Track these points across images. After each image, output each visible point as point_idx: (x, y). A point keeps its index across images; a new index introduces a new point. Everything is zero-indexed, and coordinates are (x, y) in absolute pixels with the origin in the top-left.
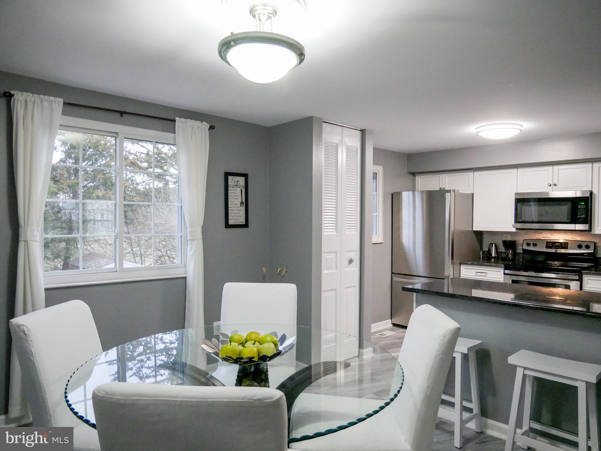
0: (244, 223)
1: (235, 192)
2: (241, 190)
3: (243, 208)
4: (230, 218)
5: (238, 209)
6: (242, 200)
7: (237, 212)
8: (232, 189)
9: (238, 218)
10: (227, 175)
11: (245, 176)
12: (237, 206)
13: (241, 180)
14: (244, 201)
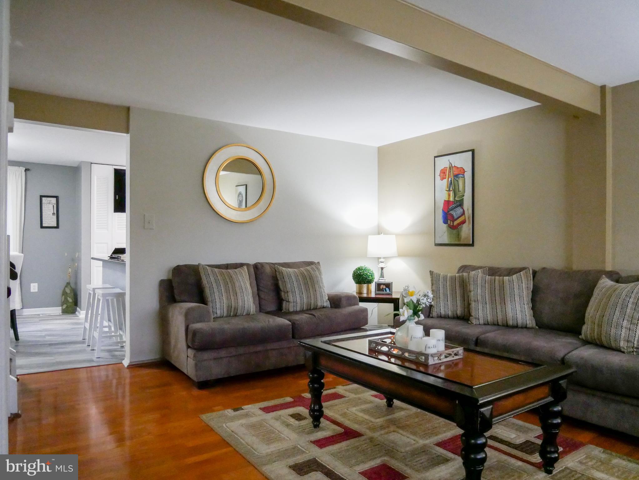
0: (56, 226)
1: (48, 207)
2: (53, 206)
3: (55, 217)
4: (43, 222)
5: (51, 217)
6: (54, 211)
7: (50, 219)
8: (46, 205)
9: (51, 222)
10: (41, 197)
11: (57, 197)
12: (50, 215)
13: (54, 200)
14: (55, 212)
